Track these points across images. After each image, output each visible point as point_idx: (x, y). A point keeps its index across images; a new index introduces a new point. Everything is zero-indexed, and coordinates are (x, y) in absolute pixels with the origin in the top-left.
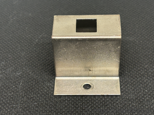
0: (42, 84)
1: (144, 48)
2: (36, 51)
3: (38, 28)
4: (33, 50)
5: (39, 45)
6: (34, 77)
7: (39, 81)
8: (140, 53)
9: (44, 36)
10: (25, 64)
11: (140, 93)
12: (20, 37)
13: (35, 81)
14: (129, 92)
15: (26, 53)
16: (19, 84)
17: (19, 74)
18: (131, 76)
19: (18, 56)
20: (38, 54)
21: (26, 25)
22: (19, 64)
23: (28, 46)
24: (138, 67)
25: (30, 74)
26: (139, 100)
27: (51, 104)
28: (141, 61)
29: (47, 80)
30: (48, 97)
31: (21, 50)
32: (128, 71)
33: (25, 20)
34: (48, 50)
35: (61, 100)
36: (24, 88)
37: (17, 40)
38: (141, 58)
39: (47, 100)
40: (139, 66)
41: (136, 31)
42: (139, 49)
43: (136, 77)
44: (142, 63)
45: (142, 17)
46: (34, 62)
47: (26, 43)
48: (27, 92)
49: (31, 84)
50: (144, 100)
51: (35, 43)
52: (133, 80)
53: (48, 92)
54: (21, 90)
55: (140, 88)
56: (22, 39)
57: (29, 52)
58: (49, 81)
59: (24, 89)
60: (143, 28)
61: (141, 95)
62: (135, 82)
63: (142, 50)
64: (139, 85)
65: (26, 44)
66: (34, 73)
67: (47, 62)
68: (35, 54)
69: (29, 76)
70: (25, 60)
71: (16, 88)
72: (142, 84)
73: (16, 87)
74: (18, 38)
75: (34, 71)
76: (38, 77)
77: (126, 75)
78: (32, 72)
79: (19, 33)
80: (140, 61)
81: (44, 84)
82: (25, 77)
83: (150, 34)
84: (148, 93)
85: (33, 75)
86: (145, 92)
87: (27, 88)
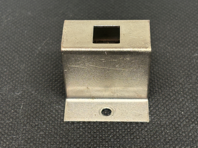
0: (49, 106)
1: (178, 57)
2: (39, 63)
3: (40, 32)
4: (35, 62)
5: (43, 54)
6: (37, 97)
7: (45, 103)
8: (173, 64)
9: (48, 42)
10: (26, 80)
12: (17, 44)
13: (40, 103)
14: (161, 115)
15: (26, 65)
16: (19, 108)
17: (18, 94)
19: (16, 70)
20: (42, 67)
21: (24, 27)
22: (18, 81)
23: (28, 56)
24: (171, 82)
25: (33, 94)
26: (174, 125)
27: (61, 133)
28: (175, 73)
29: (55, 102)
30: (57, 124)
31: (19, 62)
32: (158, 88)
33: (23, 20)
34: (55, 61)
35: (74, 128)
36: (26, 112)
37: (14, 49)
38: (175, 70)
39: (56, 127)
40: (172, 80)
41: (167, 34)
42: (172, 57)
43: (169, 95)
44: (176, 76)
45: (174, 15)
46: (37, 78)
47: (25, 52)
48: (30, 118)
49: (34, 107)
50: (180, 125)
51: (38, 52)
52: (165, 99)
53: (56, 118)
54: (22, 115)
55: (175, 109)
56: (20, 47)
57: (29, 65)
58: (57, 102)
59: (26, 114)
60: (176, 30)
61: (176, 118)
62: (168, 102)
63: (176, 59)
64: (173, 105)
65: (25, 54)
66: (37, 92)
67: (54, 76)
68: (39, 66)
69: (31, 96)
70: (25, 74)
71: (15, 113)
73: (16, 111)
74: (14, 45)
75: (38, 90)
76: (44, 97)
77: (156, 93)
78: (36, 91)
79: (15, 38)
80: (173, 74)
81: (51, 106)
82: (26, 98)
83: (185, 38)
84: (184, 116)
85: (37, 95)
86: (181, 114)
87: (29, 112)
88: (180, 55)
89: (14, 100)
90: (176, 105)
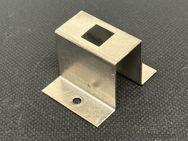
0: (46, 117)
1: (168, 70)
2: (37, 77)
3: (39, 47)
4: (33, 76)
5: (42, 68)
6: (35, 109)
7: (42, 114)
8: (163, 76)
9: (46, 57)
10: (25, 93)
11: (164, 127)
12: (17, 59)
13: (38, 115)
14: (151, 125)
15: (25, 79)
16: (18, 119)
17: (18, 106)
18: (153, 104)
19: (16, 83)
20: (40, 81)
21: (24, 43)
22: (17, 94)
23: (28, 70)
24: (161, 94)
25: (31, 106)
28: (164, 85)
29: (52, 113)
30: (53, 134)
31: (19, 76)
32: (149, 99)
33: (24, 37)
35: (69, 137)
36: (24, 123)
37: (14, 63)
38: (165, 82)
39: (52, 137)
40: (162, 92)
41: (158, 48)
42: (162, 70)
43: (159, 106)
44: (166, 88)
45: (164, 30)
46: (35, 91)
47: (25, 66)
48: (27, 128)
49: (32, 118)
51: (36, 67)
52: (155, 110)
53: (53, 128)
54: (21, 126)
55: (164, 120)
56: (20, 62)
57: (29, 78)
58: (54, 114)
59: (24, 125)
60: (166, 44)
61: (165, 128)
62: (158, 113)
63: (166, 72)
64: (163, 116)
65: (25, 68)
66: (35, 104)
68: (37, 80)
69: (30, 108)
70: (25, 88)
71: (14, 124)
72: (167, 115)
73: (15, 122)
74: (15, 60)
75: (36, 102)
76: (41, 109)
77: (146, 104)
78: (34, 103)
79: (16, 54)
81: (48, 117)
82: (25, 110)
83: (174, 52)
84: (173, 126)
85: (34, 107)
86: (170, 124)
87: (27, 123)
88: (170, 68)
89: (13, 112)
90: (165, 116)
